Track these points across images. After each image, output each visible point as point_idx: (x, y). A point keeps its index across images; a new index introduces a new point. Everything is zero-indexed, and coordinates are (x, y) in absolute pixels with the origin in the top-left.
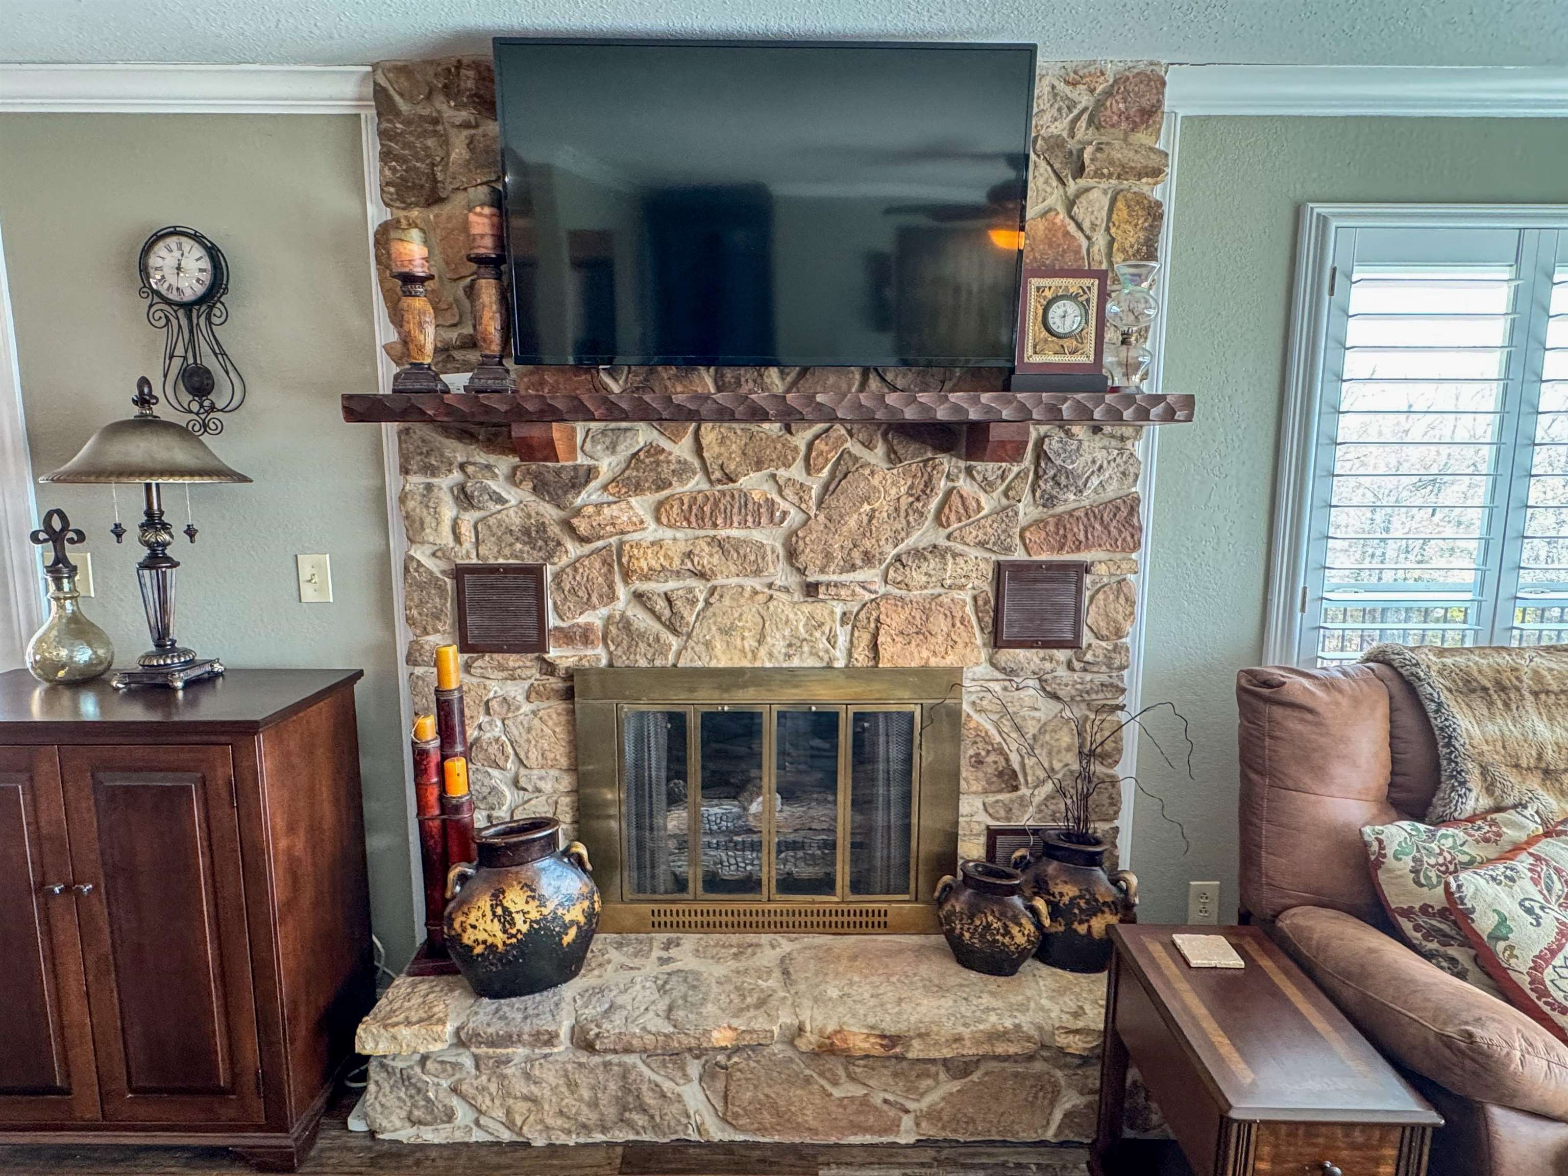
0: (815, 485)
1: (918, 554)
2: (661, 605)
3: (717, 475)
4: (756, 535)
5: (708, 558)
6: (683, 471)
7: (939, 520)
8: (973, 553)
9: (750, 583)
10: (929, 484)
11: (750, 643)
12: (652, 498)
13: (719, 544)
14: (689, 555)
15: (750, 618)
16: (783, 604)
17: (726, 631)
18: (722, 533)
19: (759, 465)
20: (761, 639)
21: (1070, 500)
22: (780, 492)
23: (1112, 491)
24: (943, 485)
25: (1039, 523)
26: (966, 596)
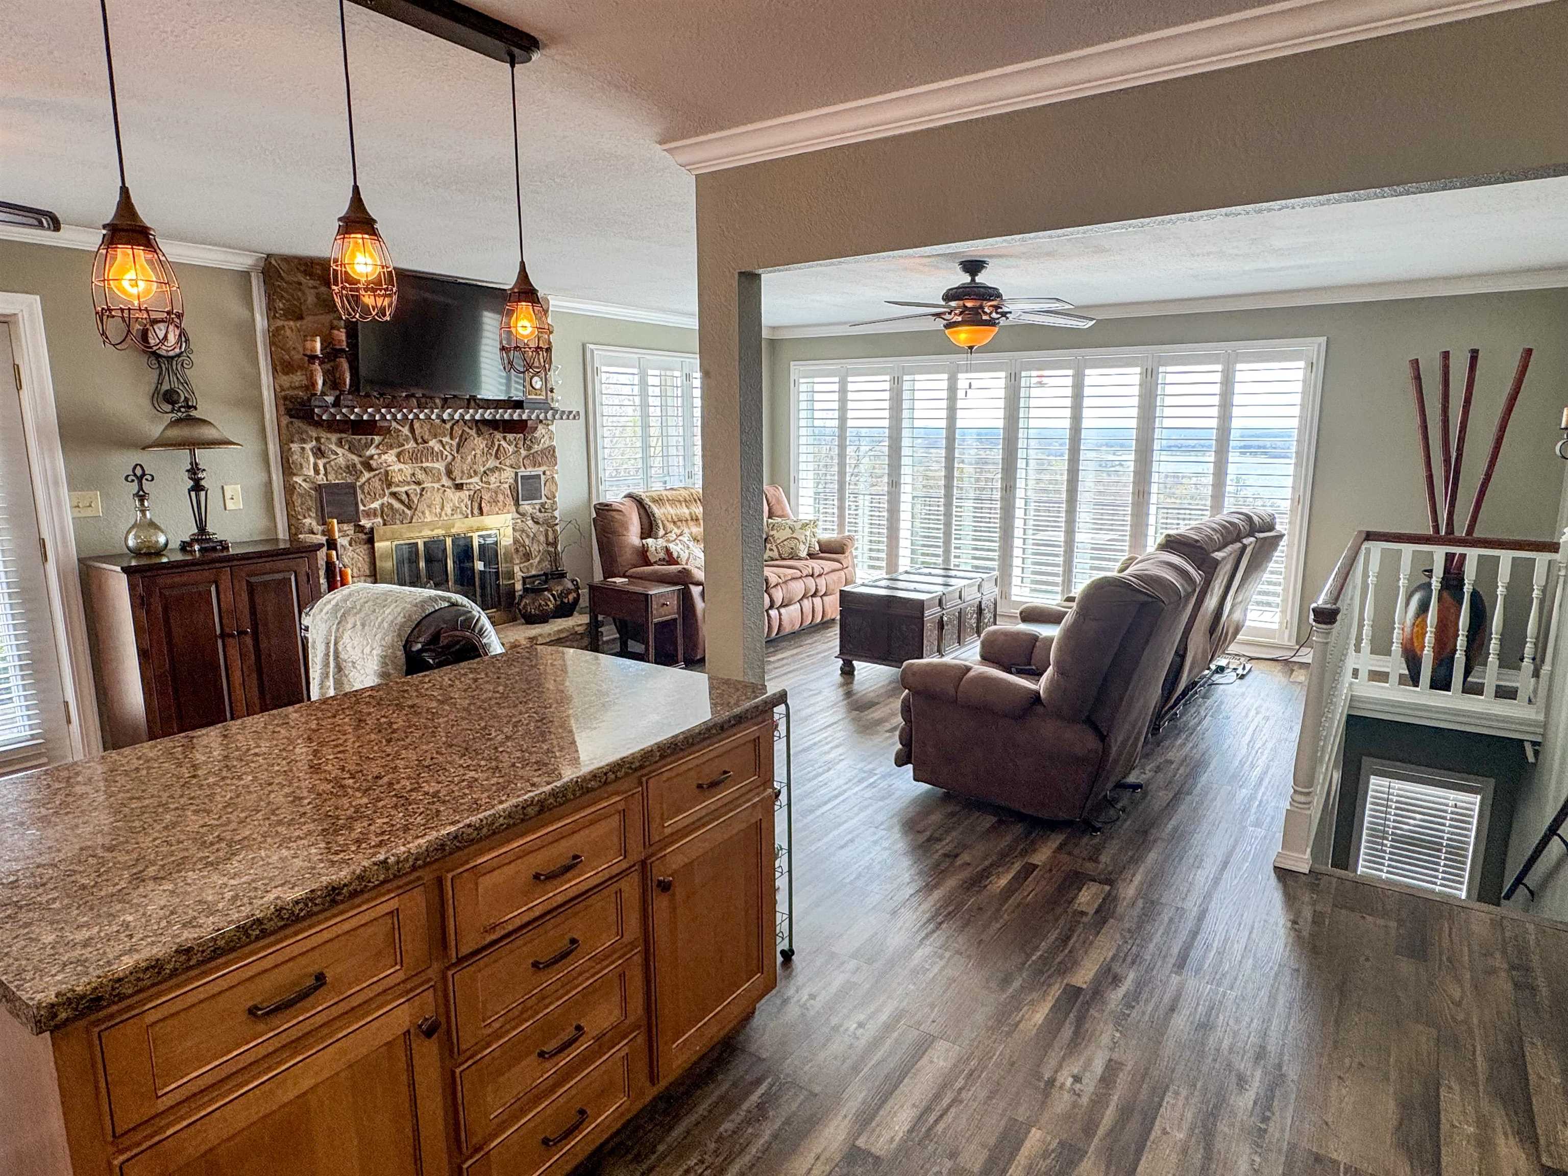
0: (454, 443)
1: (493, 470)
2: (404, 497)
3: (420, 441)
4: (436, 465)
5: (421, 476)
6: (407, 440)
7: (497, 457)
8: (508, 469)
9: (436, 485)
10: (493, 442)
11: (438, 510)
12: (396, 451)
13: (425, 470)
14: (413, 474)
15: (438, 500)
16: (450, 493)
17: (429, 507)
18: (424, 465)
19: (435, 436)
20: (442, 508)
21: (536, 448)
22: (444, 447)
23: (548, 444)
24: (497, 443)
25: (527, 457)
26: (507, 486)
